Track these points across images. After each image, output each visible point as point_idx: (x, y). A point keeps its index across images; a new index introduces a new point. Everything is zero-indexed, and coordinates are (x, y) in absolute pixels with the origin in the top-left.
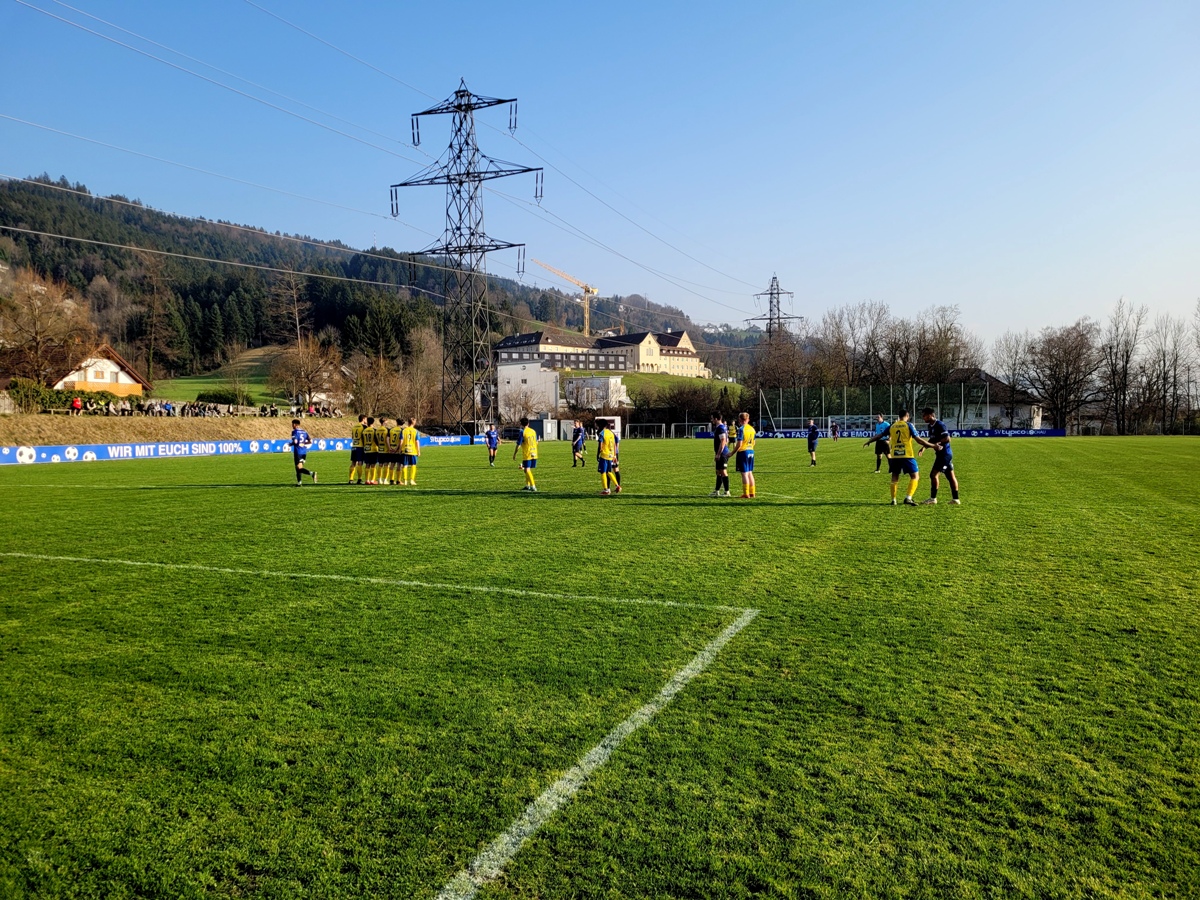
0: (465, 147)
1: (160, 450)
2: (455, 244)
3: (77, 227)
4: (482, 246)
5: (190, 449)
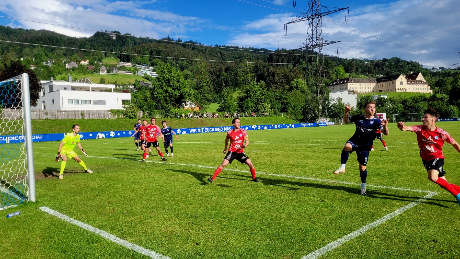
0: (314, 4)
1: (205, 130)
2: (310, 45)
3: (178, 53)
4: (322, 44)
5: (215, 130)
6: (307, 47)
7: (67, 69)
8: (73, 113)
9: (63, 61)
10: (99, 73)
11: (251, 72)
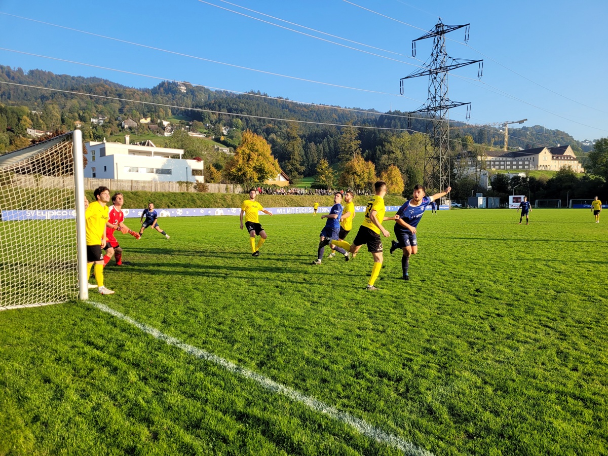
1: (297, 210)
3: (264, 112)
4: (447, 106)
6: (428, 109)
8: (130, 184)
10: (164, 135)
11: (356, 139)
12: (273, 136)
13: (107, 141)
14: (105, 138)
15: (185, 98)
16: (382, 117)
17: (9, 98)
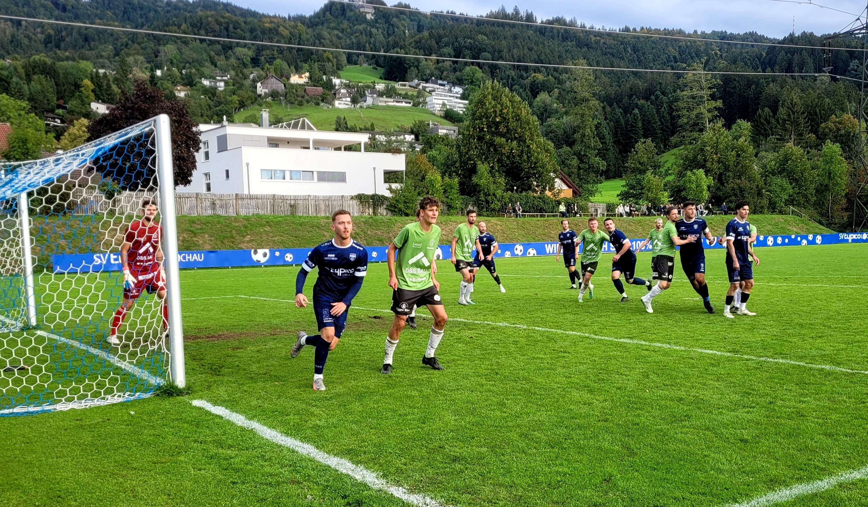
7: (260, 96)
8: (270, 202)
9: (251, 76)
10: (333, 105)
11: (713, 97)
12: (543, 96)
13: (231, 121)
14: (225, 117)
15: (374, 31)
16: (771, 49)
17: (58, 47)
